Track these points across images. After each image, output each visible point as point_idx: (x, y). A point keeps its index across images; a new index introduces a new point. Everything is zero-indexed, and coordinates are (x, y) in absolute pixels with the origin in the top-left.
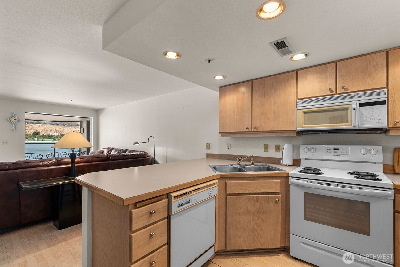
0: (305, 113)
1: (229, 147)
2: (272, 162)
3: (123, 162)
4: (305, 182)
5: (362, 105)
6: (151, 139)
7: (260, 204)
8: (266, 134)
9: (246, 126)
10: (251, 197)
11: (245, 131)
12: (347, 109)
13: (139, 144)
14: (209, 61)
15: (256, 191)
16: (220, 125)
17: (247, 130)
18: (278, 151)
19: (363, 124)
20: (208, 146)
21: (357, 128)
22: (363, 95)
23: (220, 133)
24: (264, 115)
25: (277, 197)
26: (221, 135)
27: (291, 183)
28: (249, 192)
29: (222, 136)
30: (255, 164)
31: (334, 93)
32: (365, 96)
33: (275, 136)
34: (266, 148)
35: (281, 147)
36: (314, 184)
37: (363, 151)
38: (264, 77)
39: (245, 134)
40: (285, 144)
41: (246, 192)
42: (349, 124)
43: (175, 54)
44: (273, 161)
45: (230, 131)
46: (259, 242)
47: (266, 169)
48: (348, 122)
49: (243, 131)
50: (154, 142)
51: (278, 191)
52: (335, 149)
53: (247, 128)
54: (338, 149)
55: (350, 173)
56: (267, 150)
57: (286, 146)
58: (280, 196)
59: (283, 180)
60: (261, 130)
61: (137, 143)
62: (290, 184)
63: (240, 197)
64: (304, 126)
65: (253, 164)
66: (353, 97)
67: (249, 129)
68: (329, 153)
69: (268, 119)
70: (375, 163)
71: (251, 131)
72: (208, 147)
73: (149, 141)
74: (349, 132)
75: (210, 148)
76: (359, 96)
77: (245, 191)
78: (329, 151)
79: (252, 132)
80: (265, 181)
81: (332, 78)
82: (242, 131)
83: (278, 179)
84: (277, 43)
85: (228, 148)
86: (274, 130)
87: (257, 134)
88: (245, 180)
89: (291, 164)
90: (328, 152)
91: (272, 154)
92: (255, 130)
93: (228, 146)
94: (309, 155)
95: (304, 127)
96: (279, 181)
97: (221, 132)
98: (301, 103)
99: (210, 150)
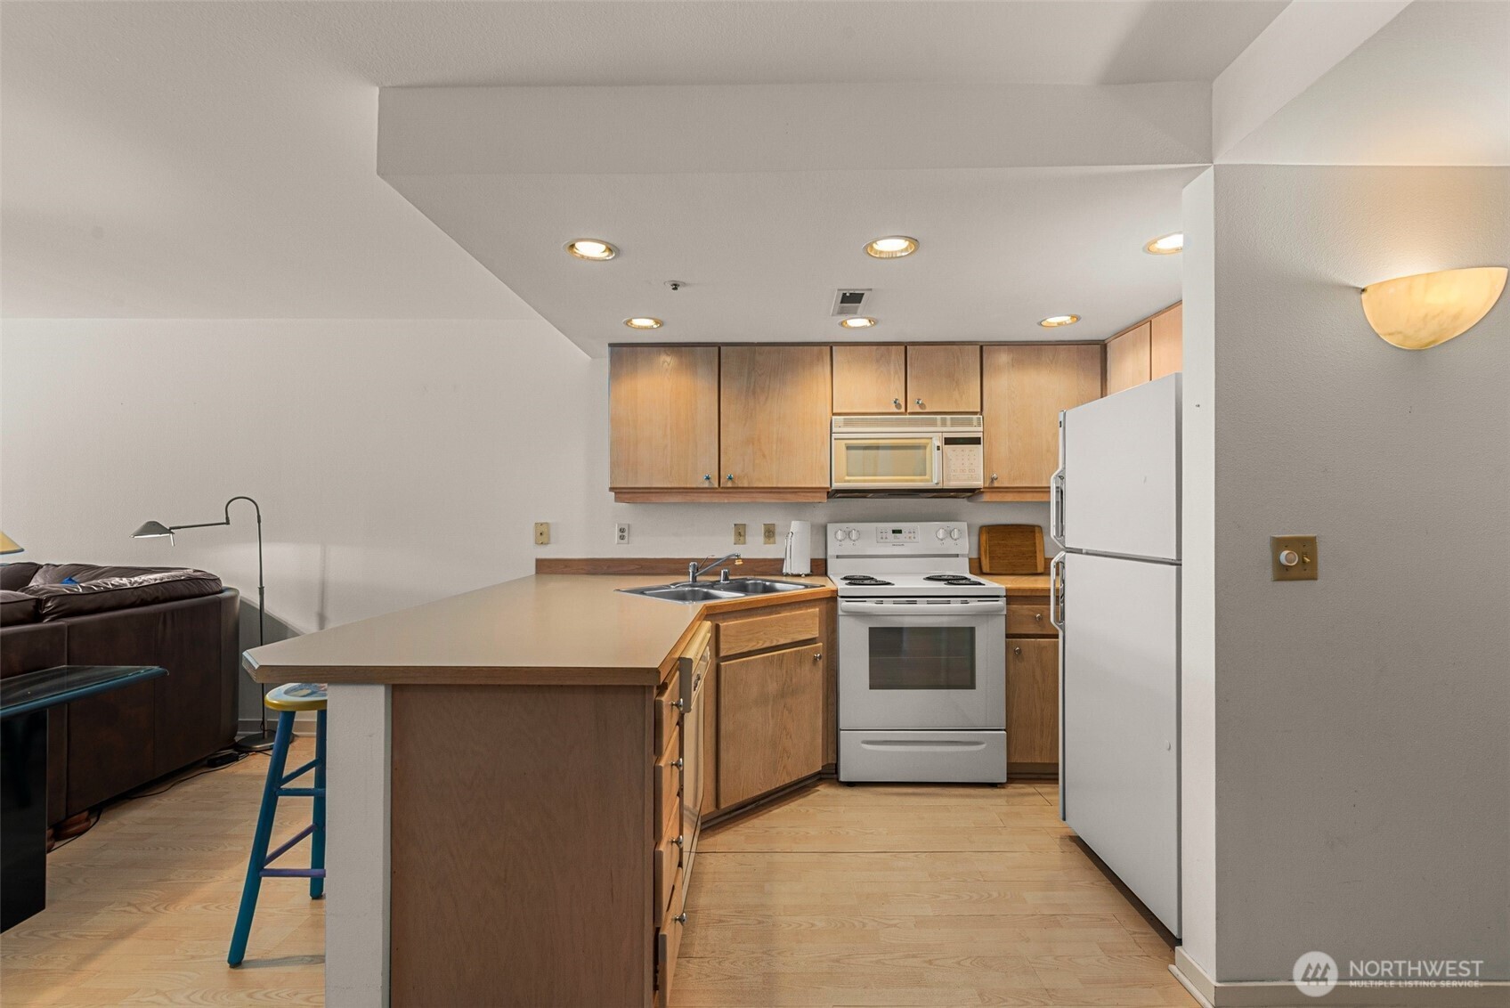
0: (849, 448)
1: (626, 534)
2: (757, 569)
3: (126, 617)
4: (869, 605)
5: (949, 441)
6: (241, 511)
7: (787, 672)
8: (755, 495)
9: (701, 471)
10: (768, 657)
11: (699, 486)
12: (923, 447)
13: (169, 531)
14: (675, 285)
15: (778, 641)
16: (614, 465)
17: (706, 485)
18: (772, 540)
19: (949, 480)
20: (543, 535)
21: (940, 487)
22: (949, 422)
23: (612, 489)
24: (753, 444)
25: (816, 650)
26: (616, 497)
27: (845, 612)
28: (765, 646)
29: (617, 500)
30: (730, 578)
31: (903, 410)
32: (952, 425)
33: (777, 501)
34: (740, 533)
35: (778, 530)
36: (888, 606)
37: (941, 534)
38: (753, 343)
39: (696, 495)
40: (793, 522)
41: (760, 646)
42: (927, 477)
43: (603, 247)
44: (760, 569)
45: (649, 486)
46: (784, 767)
47: (760, 588)
48: (925, 475)
49: (694, 486)
50: (259, 521)
51: (815, 634)
52: (894, 532)
53: (708, 478)
54: (900, 532)
55: (929, 579)
56: (741, 538)
57: (795, 526)
58: (819, 647)
59: (824, 606)
60: (746, 485)
61: (153, 527)
62: (840, 613)
63: (748, 661)
64: (847, 478)
65: (726, 578)
66: (933, 423)
67: (710, 482)
68: (884, 540)
69: (764, 456)
70: (957, 556)
71: (716, 486)
72: (543, 539)
73: (227, 518)
74: (921, 494)
75: (552, 540)
76: (944, 423)
77: (758, 643)
78: (884, 535)
79: (721, 490)
80: (793, 613)
81: (899, 378)
82: (688, 486)
83: (814, 607)
84: (851, 294)
85: (622, 538)
86: (780, 485)
87: (731, 495)
88: (757, 615)
89: (808, 571)
90: (882, 538)
91: (756, 548)
92: (730, 485)
93: (622, 530)
94: (848, 548)
95: (849, 481)
96: (817, 609)
97: (616, 488)
98: (841, 424)
99: (549, 547)
